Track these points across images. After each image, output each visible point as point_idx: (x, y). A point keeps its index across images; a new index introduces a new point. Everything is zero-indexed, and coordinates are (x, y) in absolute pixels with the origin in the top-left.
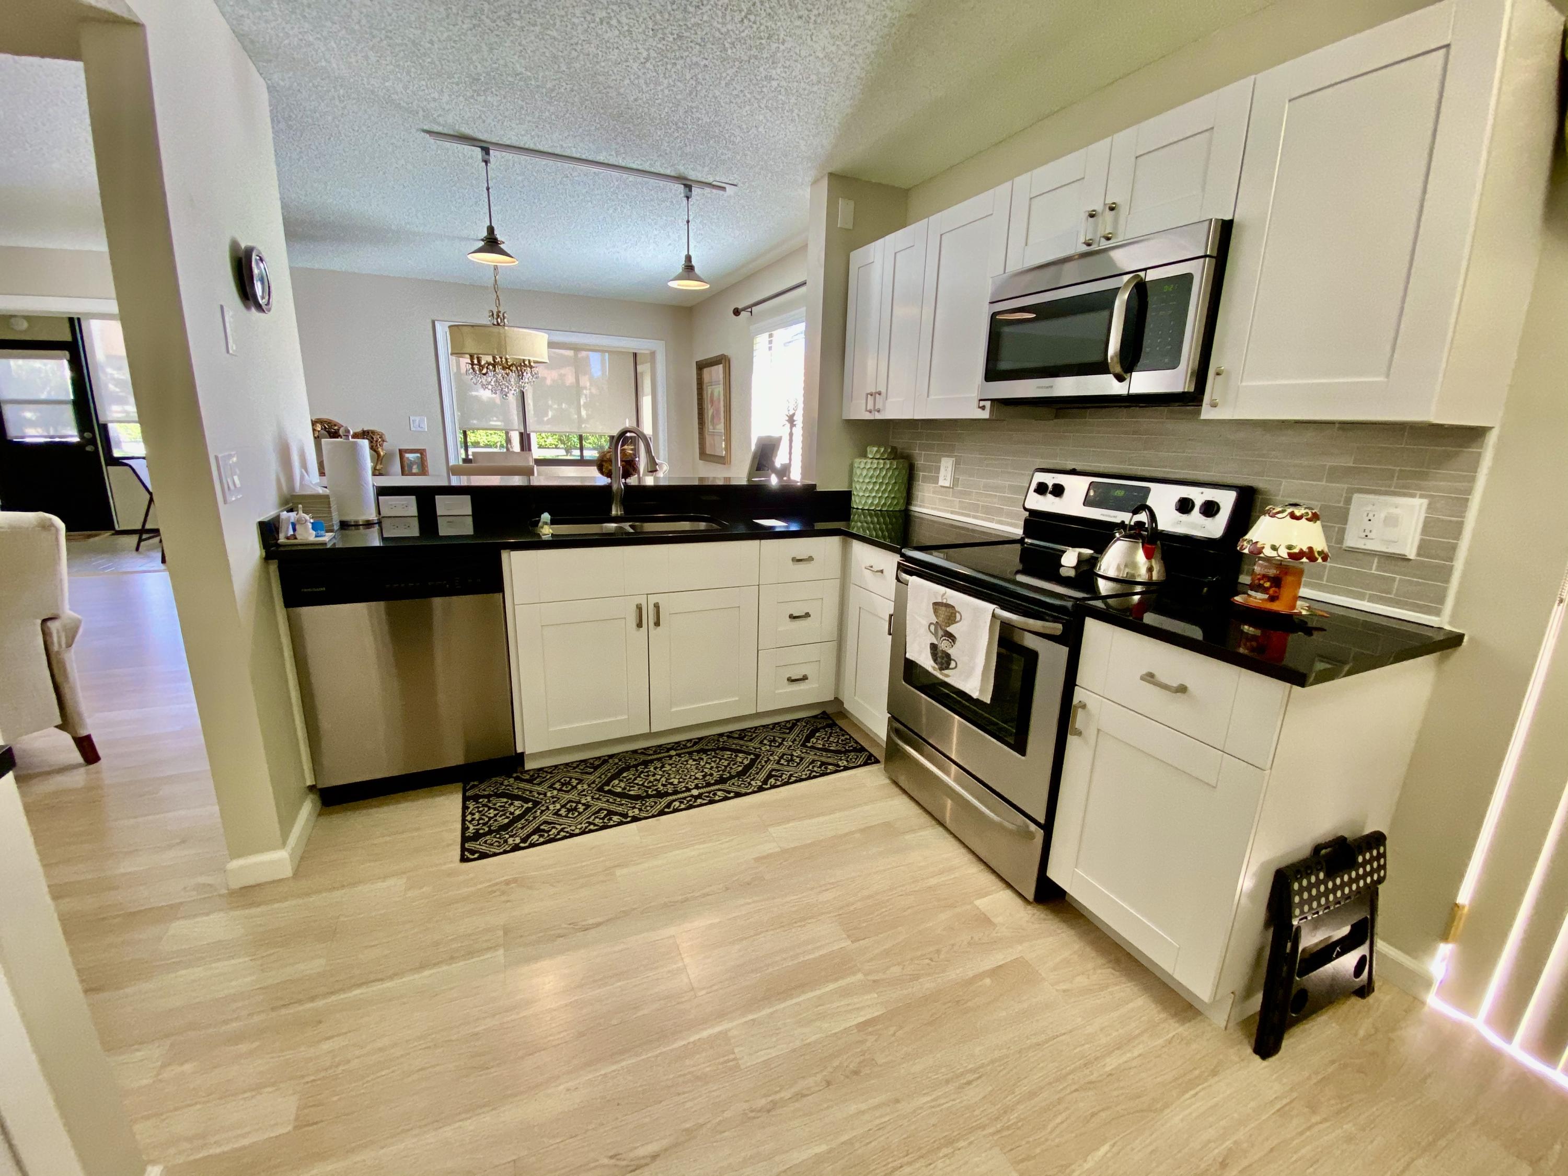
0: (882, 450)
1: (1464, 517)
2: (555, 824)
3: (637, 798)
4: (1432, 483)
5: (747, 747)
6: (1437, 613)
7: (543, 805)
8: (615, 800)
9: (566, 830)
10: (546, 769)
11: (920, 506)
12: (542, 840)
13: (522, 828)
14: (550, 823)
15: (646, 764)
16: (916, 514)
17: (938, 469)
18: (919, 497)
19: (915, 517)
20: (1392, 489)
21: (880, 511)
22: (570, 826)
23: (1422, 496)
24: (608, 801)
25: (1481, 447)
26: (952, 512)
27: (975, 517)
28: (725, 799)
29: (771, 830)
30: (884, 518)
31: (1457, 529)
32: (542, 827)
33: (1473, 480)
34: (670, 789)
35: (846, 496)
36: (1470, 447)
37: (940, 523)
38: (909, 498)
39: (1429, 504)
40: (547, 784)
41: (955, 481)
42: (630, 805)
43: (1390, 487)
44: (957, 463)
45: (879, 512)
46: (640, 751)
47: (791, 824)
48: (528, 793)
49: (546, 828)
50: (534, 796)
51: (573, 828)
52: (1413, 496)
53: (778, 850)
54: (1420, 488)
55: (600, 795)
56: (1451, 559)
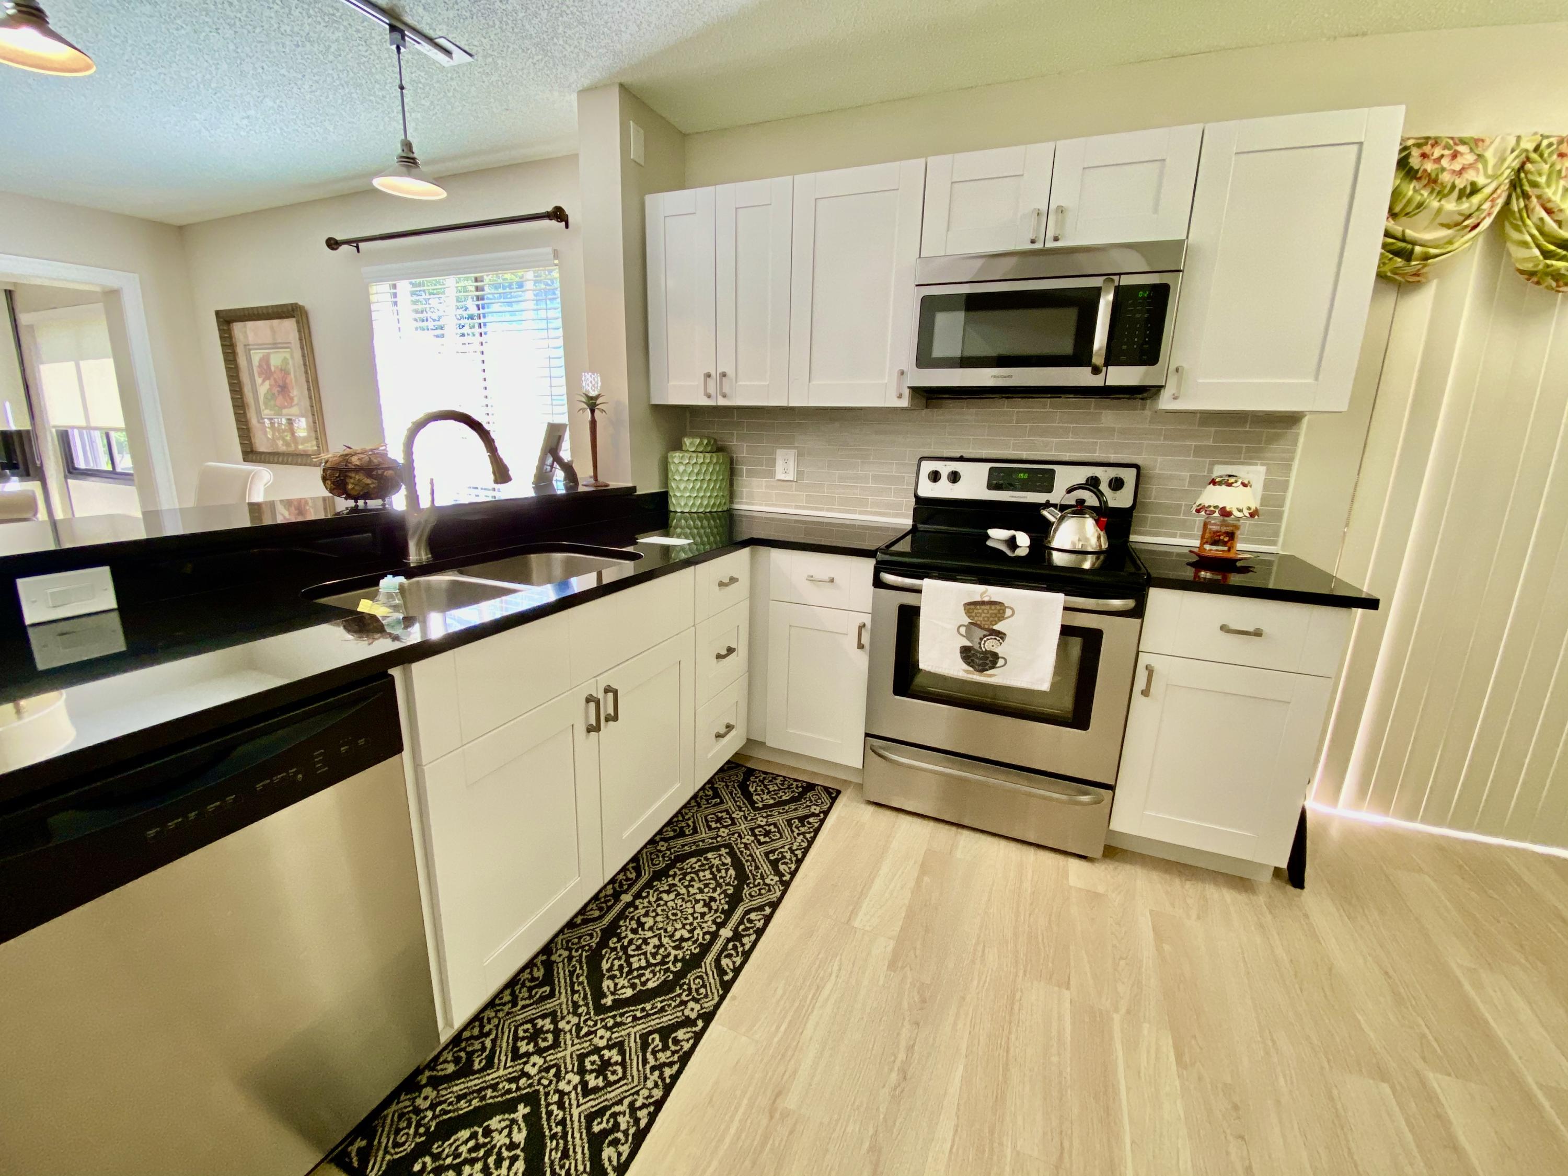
0: (705, 442)
1: (1289, 477)
2: (610, 1107)
3: (665, 988)
4: (1269, 455)
5: (703, 841)
6: (1274, 543)
7: (547, 1094)
8: (643, 1010)
9: (638, 1104)
10: (466, 1034)
11: (747, 503)
12: (625, 1149)
13: (565, 1155)
14: (601, 1113)
15: (612, 931)
16: (743, 513)
17: (773, 462)
18: (745, 494)
19: (741, 516)
20: (1242, 460)
21: (710, 512)
22: (637, 1093)
23: (1262, 465)
24: (635, 1018)
25: (1299, 429)
26: (797, 507)
27: (829, 510)
28: (768, 919)
29: (857, 924)
30: (714, 521)
31: (1285, 486)
32: (596, 1129)
33: (1294, 451)
34: (690, 948)
35: (662, 498)
36: (1291, 429)
37: (780, 520)
38: (732, 496)
39: (1267, 469)
40: (503, 1056)
41: (800, 474)
42: (673, 1004)
43: (1240, 459)
44: (800, 455)
45: (708, 514)
46: (579, 920)
47: (864, 906)
48: (489, 1093)
49: (604, 1125)
50: (509, 1091)
51: (645, 1093)
52: (1256, 464)
53: (892, 944)
54: (1259, 459)
55: (614, 1017)
56: (1282, 506)
